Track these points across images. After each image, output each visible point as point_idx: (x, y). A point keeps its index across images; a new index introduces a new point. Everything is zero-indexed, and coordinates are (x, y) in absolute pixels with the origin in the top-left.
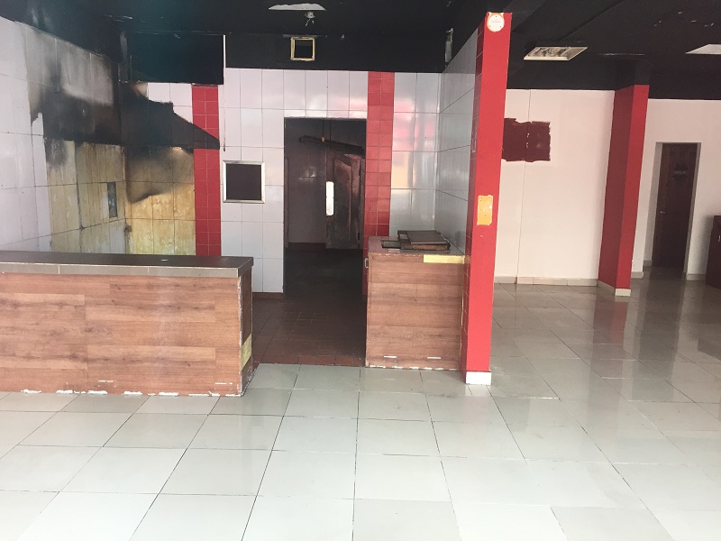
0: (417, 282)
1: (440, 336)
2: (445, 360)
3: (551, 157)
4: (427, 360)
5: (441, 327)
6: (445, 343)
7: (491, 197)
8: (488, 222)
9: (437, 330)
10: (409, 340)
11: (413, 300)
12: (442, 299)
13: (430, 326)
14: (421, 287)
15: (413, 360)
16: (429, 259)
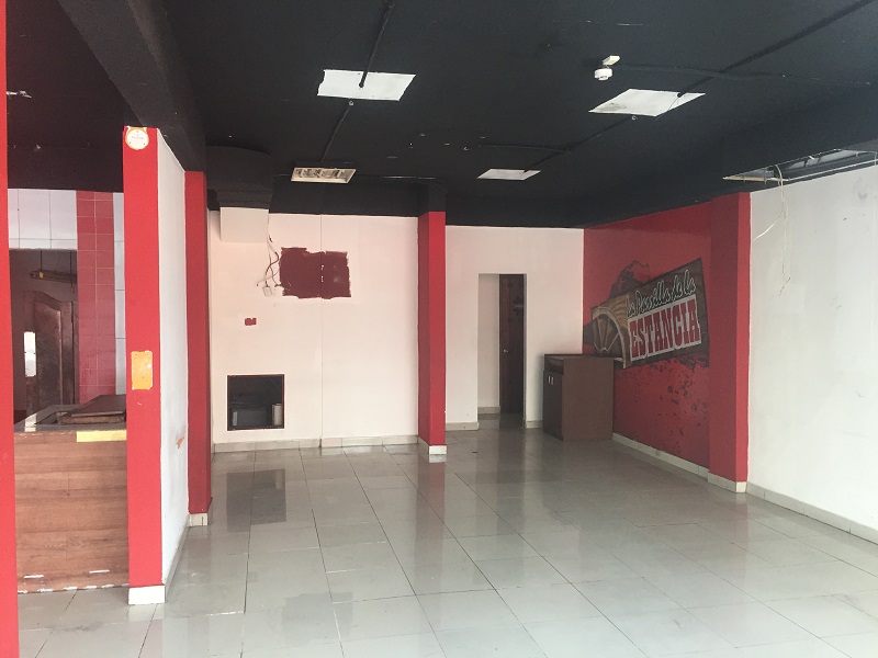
0: (69, 468)
1: (105, 540)
2: (116, 572)
3: (352, 293)
4: (89, 576)
5: (106, 528)
6: (115, 549)
7: (148, 354)
8: (148, 385)
9: (101, 532)
10: (62, 549)
11: (64, 494)
12: (105, 489)
13: (90, 528)
14: (76, 476)
15: (68, 577)
16: (84, 436)
